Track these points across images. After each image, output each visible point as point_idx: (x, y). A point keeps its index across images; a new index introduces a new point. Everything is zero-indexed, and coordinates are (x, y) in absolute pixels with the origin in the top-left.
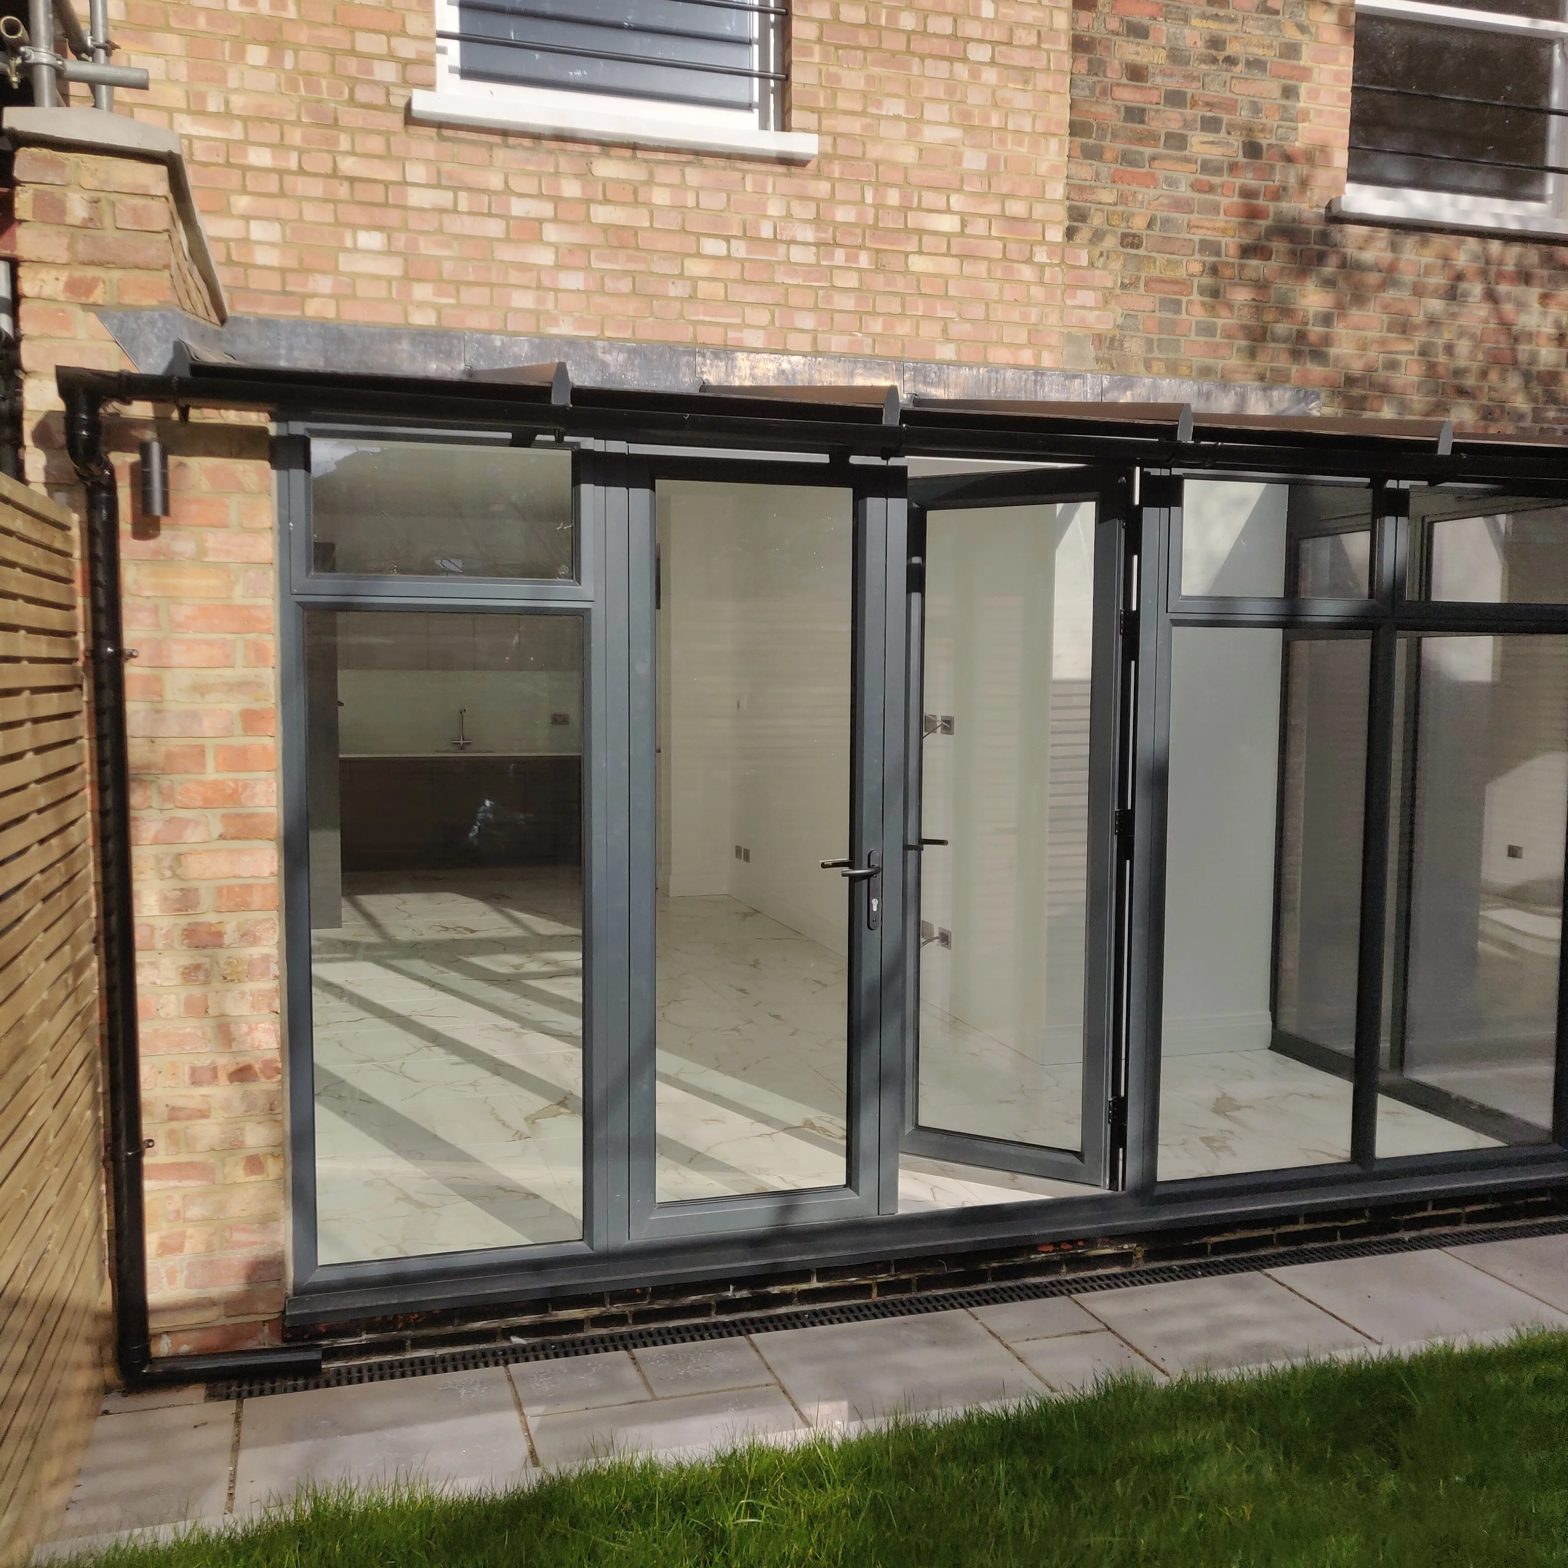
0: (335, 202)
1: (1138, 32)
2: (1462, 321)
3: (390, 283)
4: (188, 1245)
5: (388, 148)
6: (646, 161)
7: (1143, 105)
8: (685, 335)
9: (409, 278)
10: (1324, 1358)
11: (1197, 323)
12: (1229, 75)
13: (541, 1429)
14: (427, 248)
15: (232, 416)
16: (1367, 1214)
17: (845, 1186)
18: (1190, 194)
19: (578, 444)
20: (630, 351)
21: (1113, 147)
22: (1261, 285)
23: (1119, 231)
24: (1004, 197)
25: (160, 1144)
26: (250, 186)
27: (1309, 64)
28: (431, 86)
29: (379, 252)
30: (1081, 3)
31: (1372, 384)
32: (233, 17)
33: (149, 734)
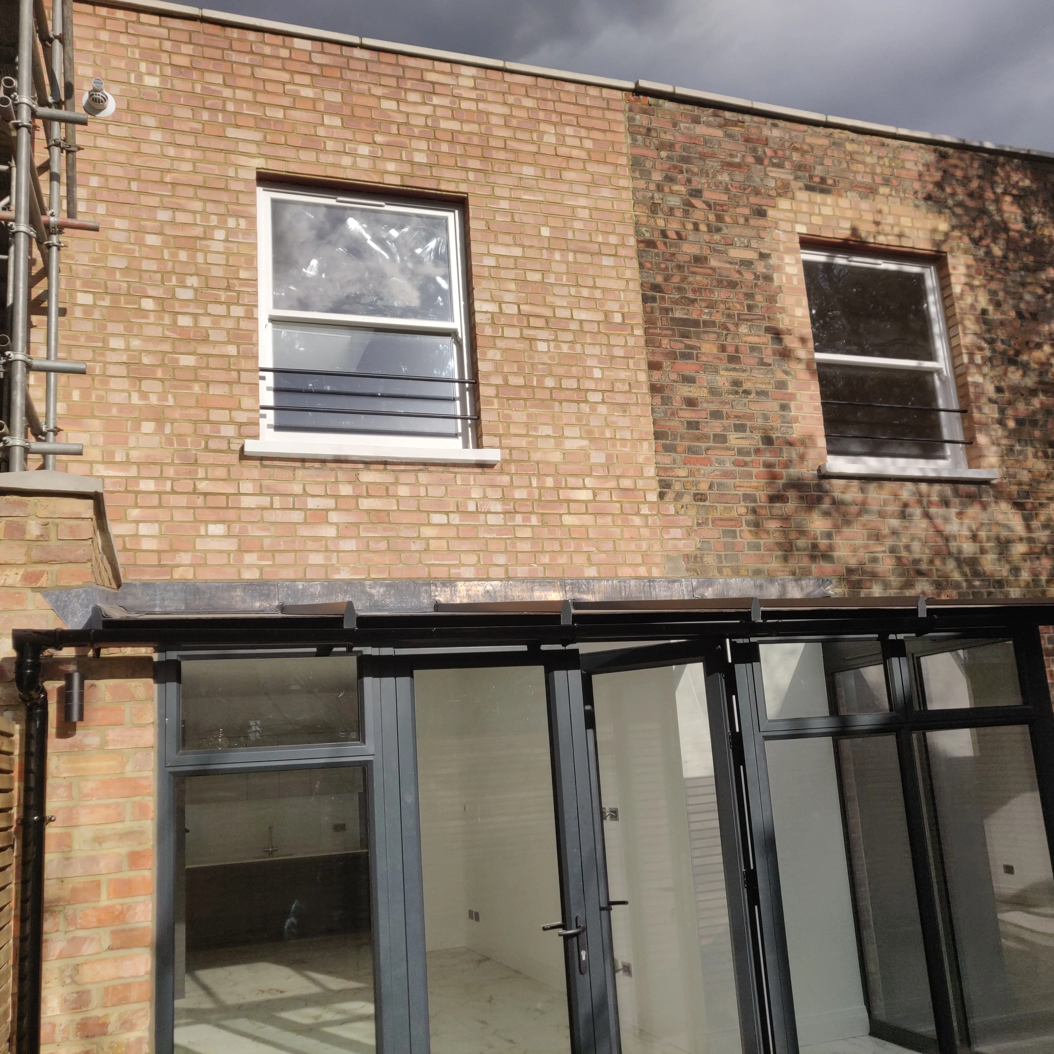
0: (194, 508)
1: (689, 380)
2: (912, 531)
3: (229, 555)
5: (229, 474)
6: (393, 471)
7: (697, 420)
8: (423, 573)
9: (241, 550)
11: (748, 543)
12: (747, 400)
14: (253, 531)
15: (129, 651)
18: (733, 468)
19: (361, 652)
20: (387, 586)
21: (682, 445)
22: (785, 519)
23: (692, 492)
24: (618, 477)
26: (140, 503)
27: (794, 391)
28: (256, 437)
29: (222, 536)
30: (653, 366)
31: (864, 573)
32: (134, 407)
33: (60, 876)
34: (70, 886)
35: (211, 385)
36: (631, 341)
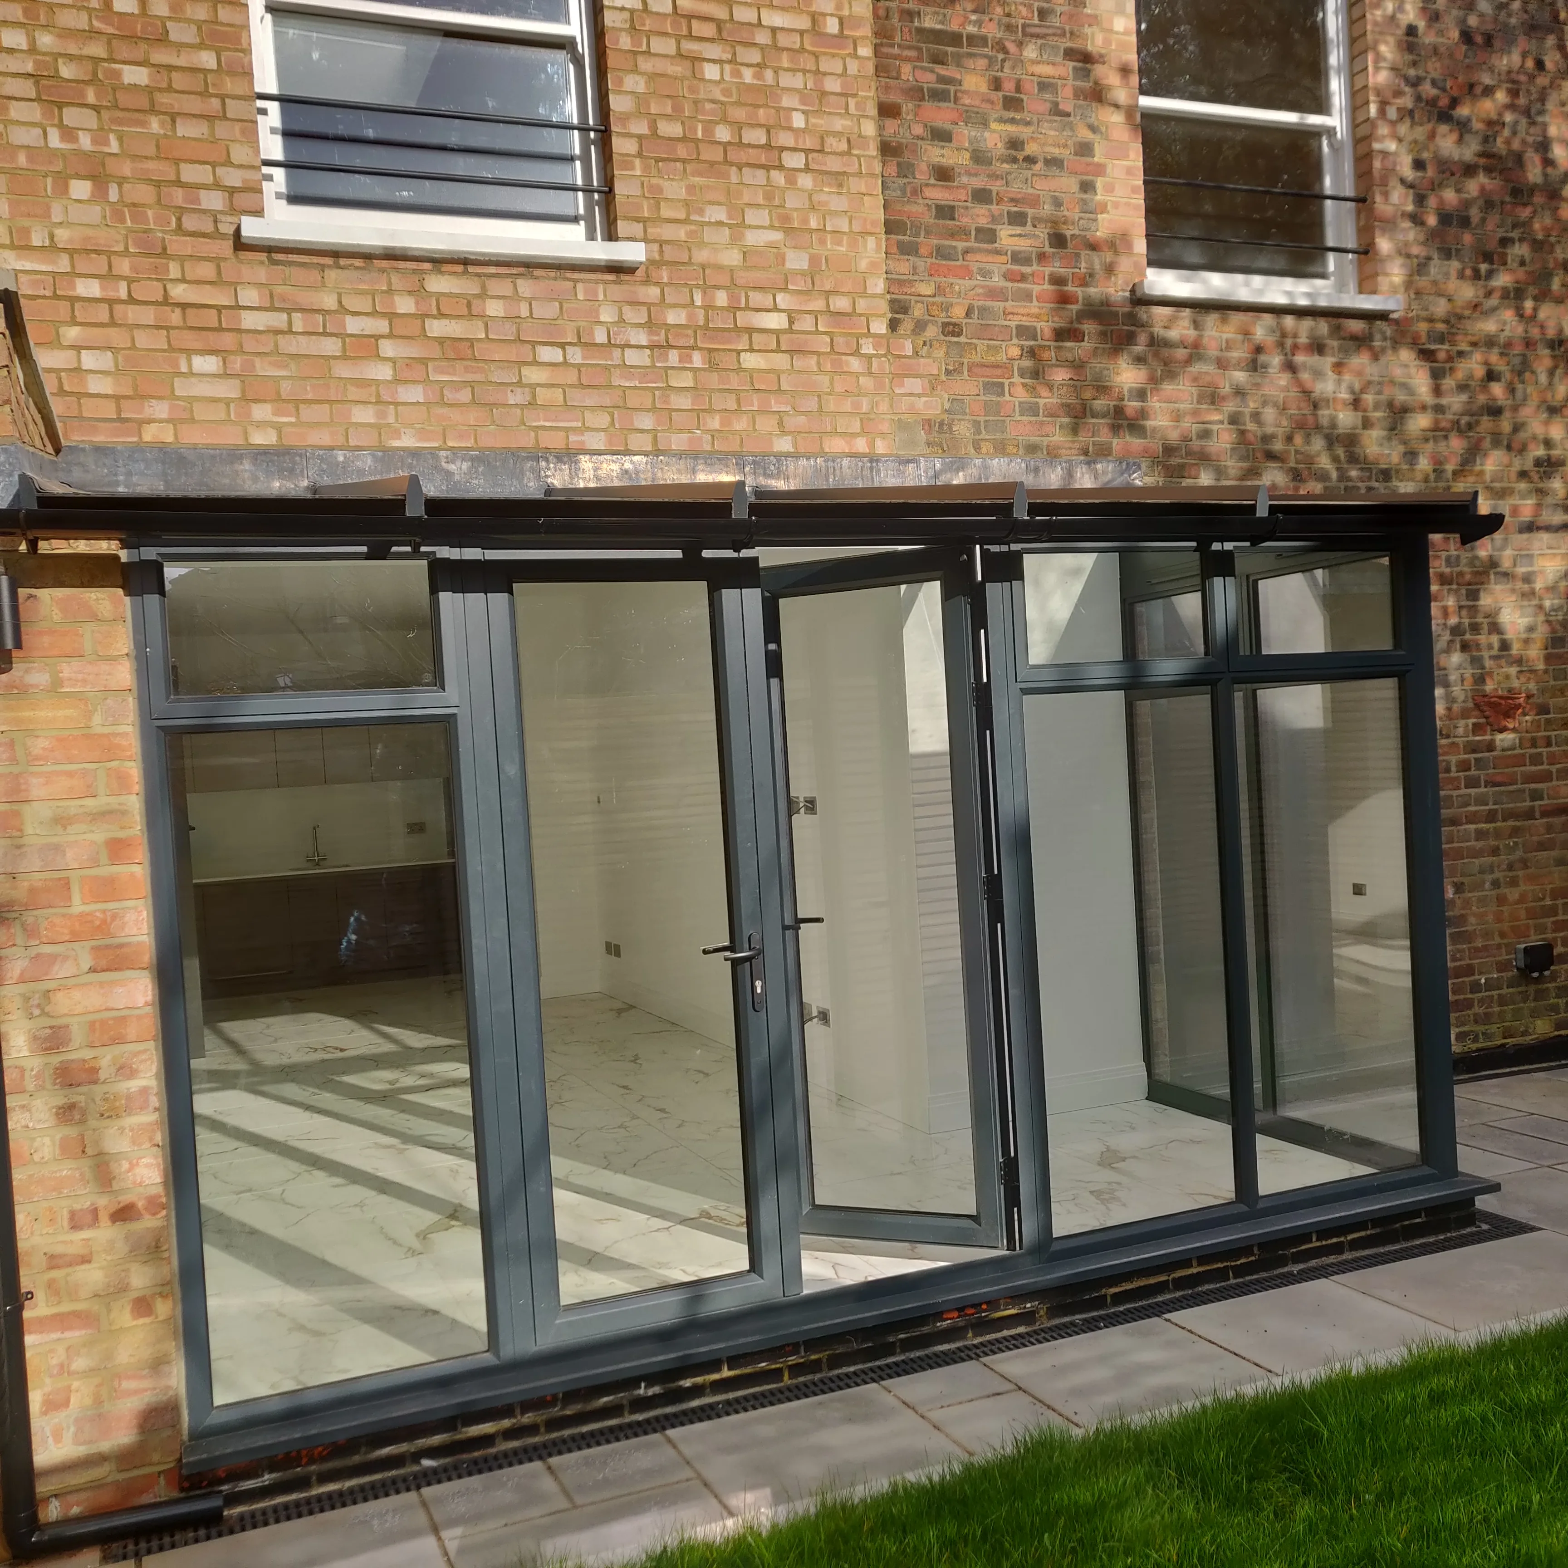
0: (167, 328)
1: (941, 136)
2: (1265, 391)
3: (228, 405)
4: (74, 1400)
5: (219, 273)
6: (478, 275)
7: (952, 203)
8: (527, 441)
9: (247, 399)
10: (1230, 1394)
11: (1020, 403)
12: (1030, 173)
13: (461, 1551)
14: (263, 368)
15: (82, 546)
16: (1256, 1251)
17: (749, 1271)
18: (1003, 283)
19: (434, 553)
20: (473, 459)
21: (927, 243)
22: (1077, 366)
23: (940, 320)
24: (828, 294)
25: (40, 1296)
26: (80, 316)
27: (1103, 160)
28: (258, 212)
29: (214, 376)
30: (887, 111)
31: (1189, 453)
32: (54, 153)
33: (9, 870)
34: (26, 884)
35: (179, 121)
36: (853, 67)
